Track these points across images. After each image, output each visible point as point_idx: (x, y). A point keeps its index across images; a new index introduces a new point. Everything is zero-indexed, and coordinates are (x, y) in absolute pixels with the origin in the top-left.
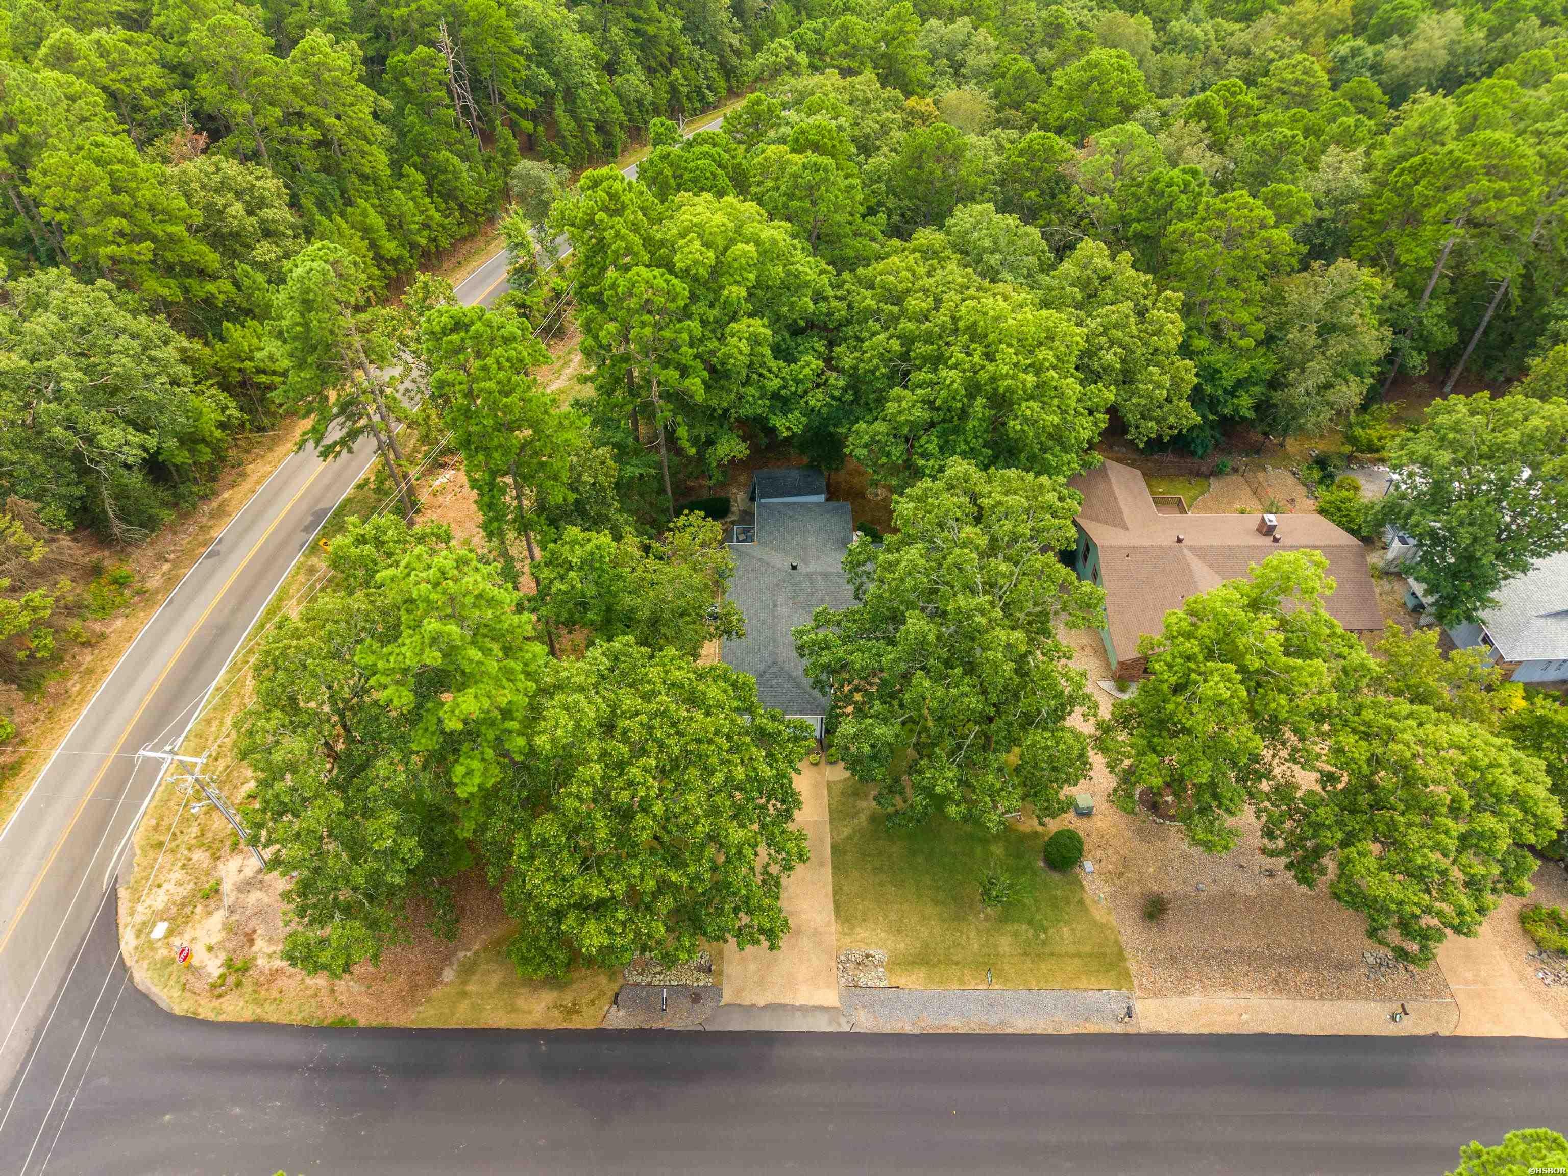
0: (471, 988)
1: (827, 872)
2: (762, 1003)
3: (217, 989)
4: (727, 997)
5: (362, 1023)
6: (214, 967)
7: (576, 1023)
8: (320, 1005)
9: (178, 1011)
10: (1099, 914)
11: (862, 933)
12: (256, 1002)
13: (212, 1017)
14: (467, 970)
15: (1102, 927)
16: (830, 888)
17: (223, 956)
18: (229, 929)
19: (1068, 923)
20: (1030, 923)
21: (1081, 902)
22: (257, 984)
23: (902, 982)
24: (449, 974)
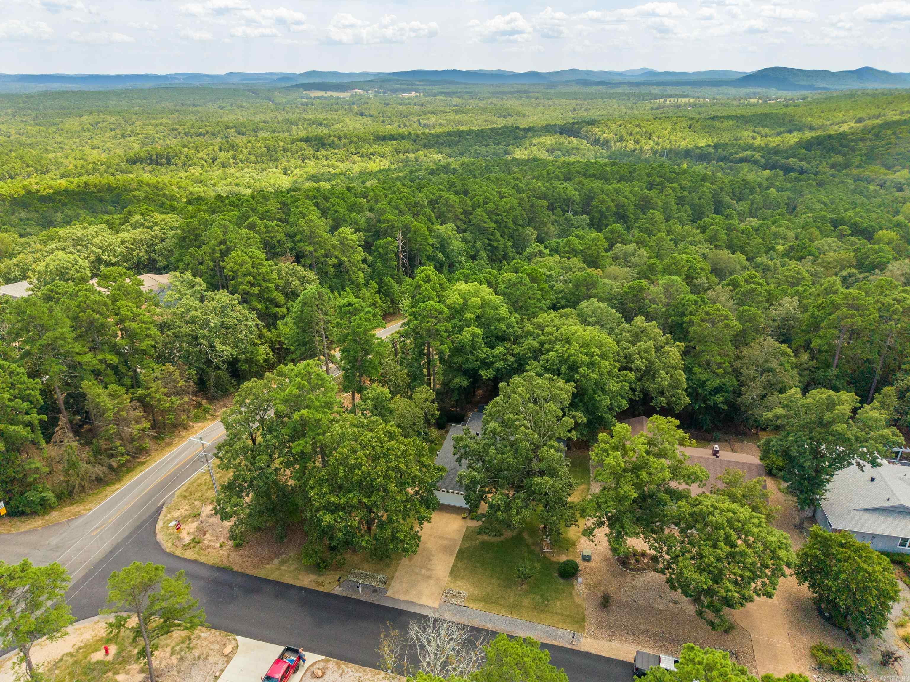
0: (283, 568)
1: (453, 559)
2: (403, 599)
3: (186, 547)
4: (389, 594)
5: (235, 569)
6: (187, 539)
7: (321, 589)
8: (222, 560)
9: (168, 551)
10: (578, 600)
11: (459, 583)
12: (199, 554)
13: (180, 555)
14: (284, 562)
15: (578, 606)
16: (451, 564)
17: (192, 537)
18: (198, 528)
19: (560, 600)
20: (542, 596)
21: (571, 593)
22: (201, 548)
23: (471, 606)
24: (276, 561)
